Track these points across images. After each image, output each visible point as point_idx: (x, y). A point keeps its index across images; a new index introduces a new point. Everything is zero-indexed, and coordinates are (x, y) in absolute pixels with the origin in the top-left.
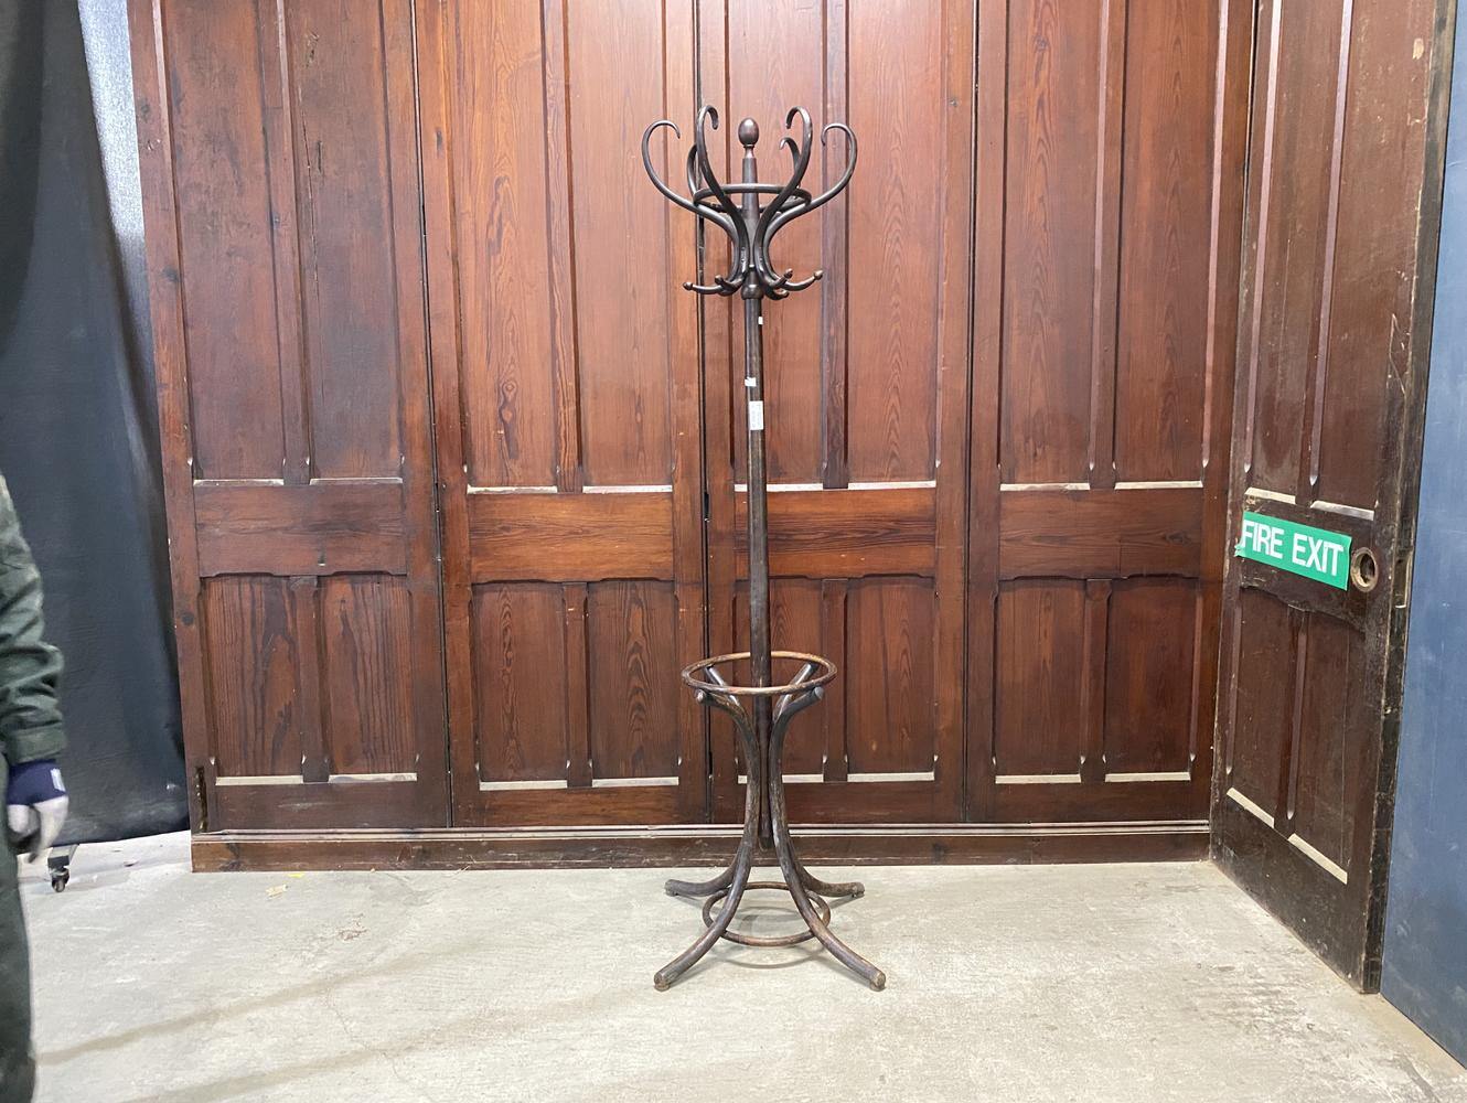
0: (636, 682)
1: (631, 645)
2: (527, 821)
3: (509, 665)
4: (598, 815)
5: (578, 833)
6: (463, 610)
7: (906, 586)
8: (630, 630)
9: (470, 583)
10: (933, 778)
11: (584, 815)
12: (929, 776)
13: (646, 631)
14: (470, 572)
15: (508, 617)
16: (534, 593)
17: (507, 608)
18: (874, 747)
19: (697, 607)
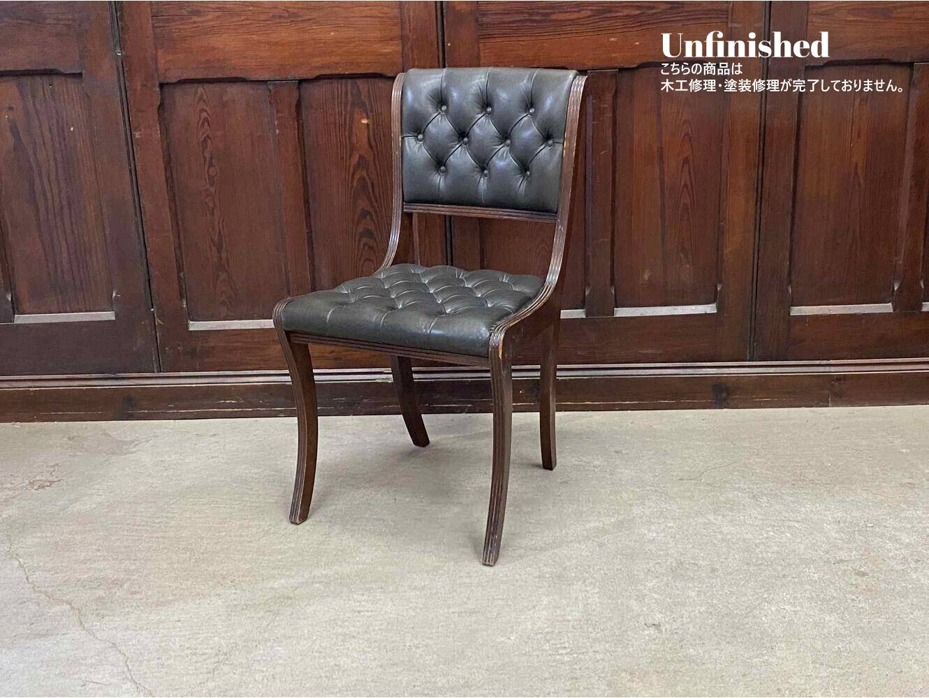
0: (363, 204)
1: (355, 159)
3: (212, 184)
6: (153, 115)
8: (354, 140)
9: (157, 84)
13: (373, 142)
14: (157, 70)
15: (206, 124)
17: (204, 114)
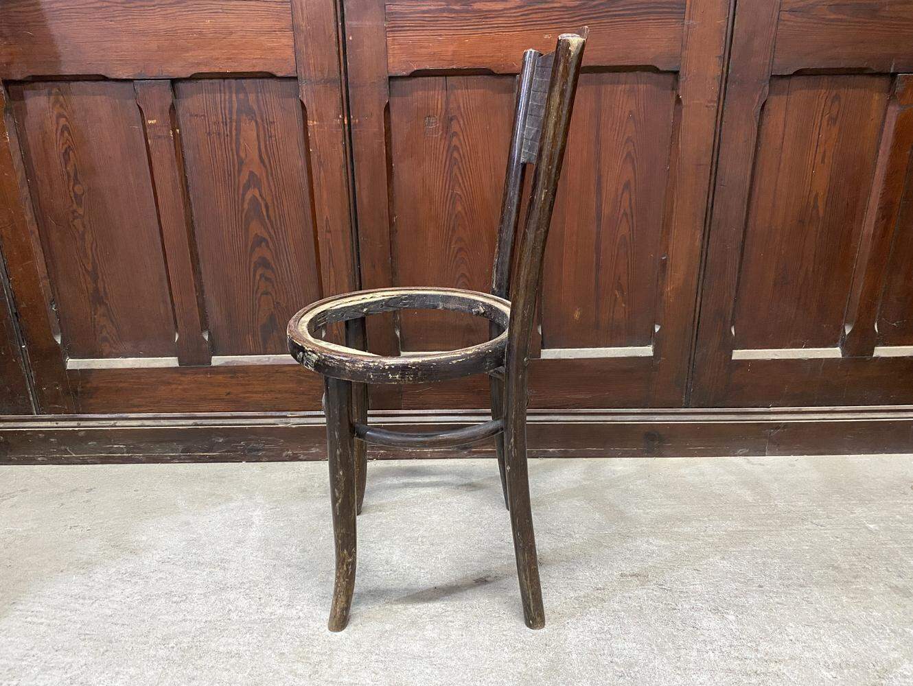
0: (256, 229)
1: (245, 176)
2: (135, 406)
4: (222, 400)
5: (199, 422)
7: (635, 86)
8: (243, 155)
10: (651, 354)
11: (204, 399)
12: (647, 351)
13: (264, 156)
16: (98, 97)
17: (63, 121)
18: (577, 315)
19: (334, 119)
